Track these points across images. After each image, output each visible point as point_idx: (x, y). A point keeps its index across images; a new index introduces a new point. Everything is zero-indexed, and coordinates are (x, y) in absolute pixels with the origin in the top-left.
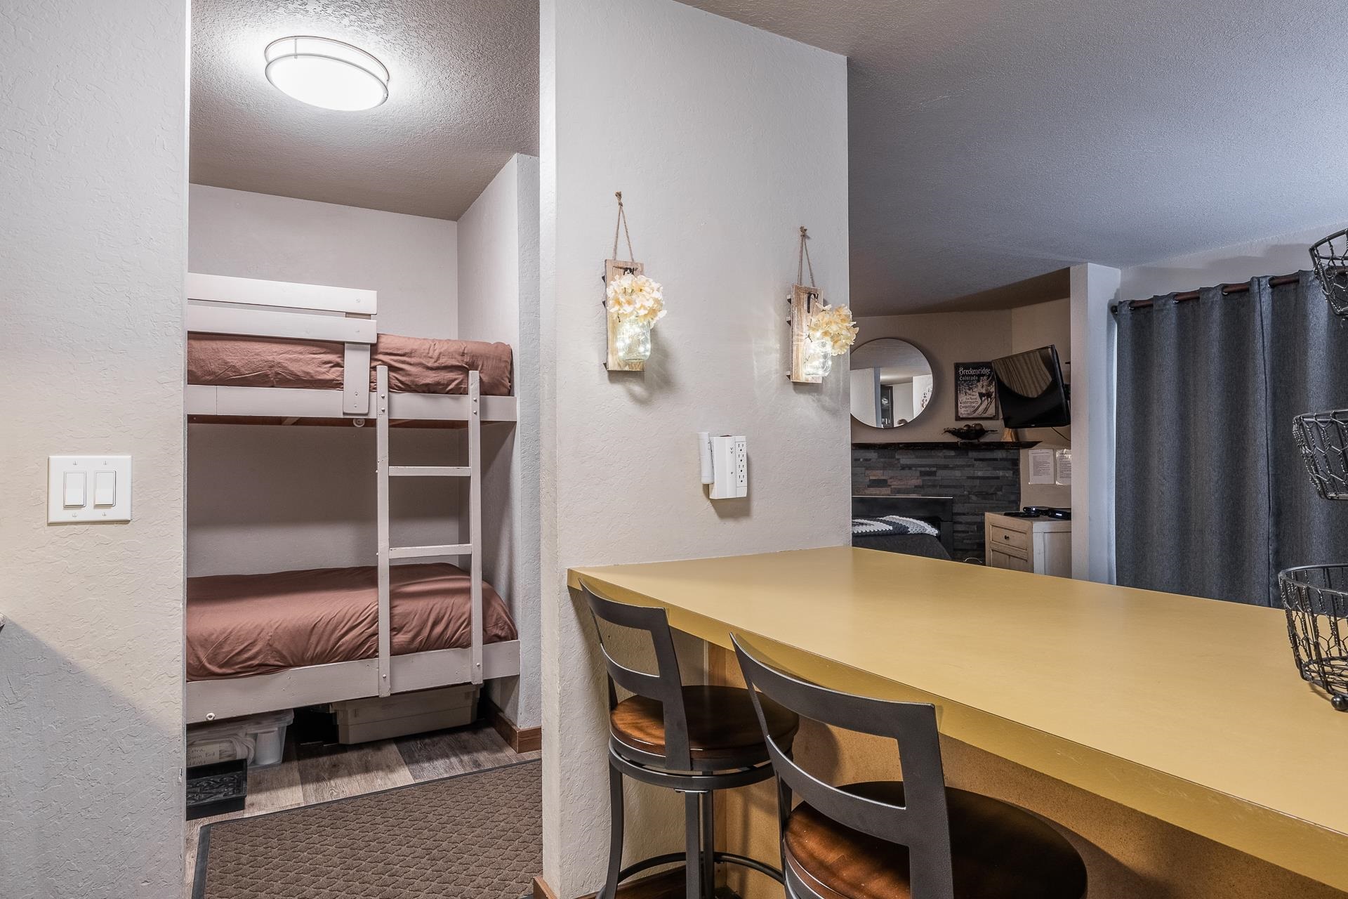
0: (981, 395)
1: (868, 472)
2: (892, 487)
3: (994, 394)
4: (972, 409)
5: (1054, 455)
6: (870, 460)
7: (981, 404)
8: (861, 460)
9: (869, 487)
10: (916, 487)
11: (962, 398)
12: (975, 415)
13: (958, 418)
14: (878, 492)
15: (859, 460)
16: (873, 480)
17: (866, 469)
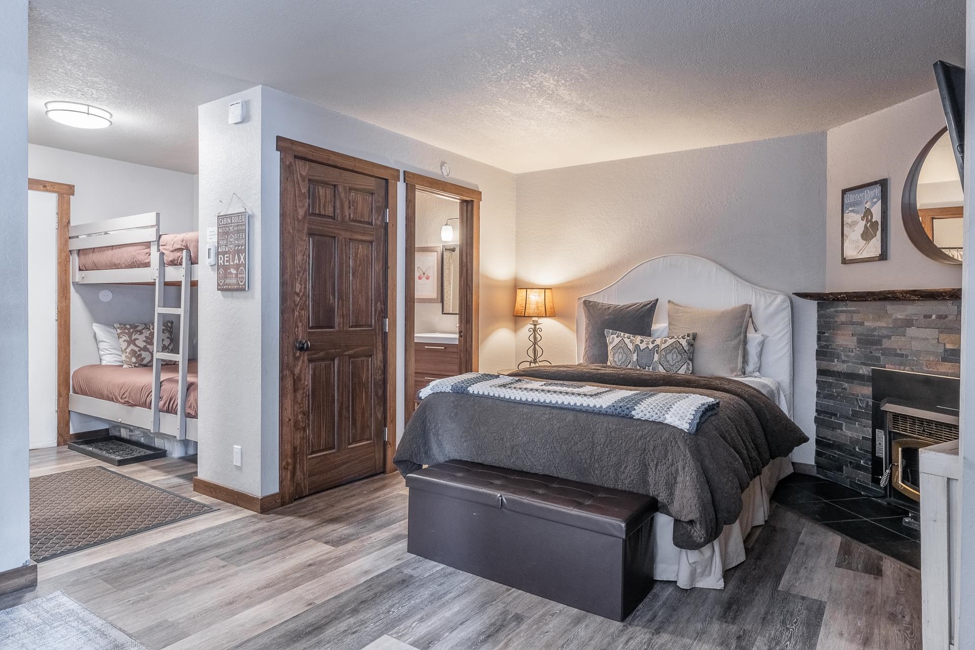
1: (943, 337)
6: (946, 317)
8: (934, 317)
9: (944, 360)
15: (930, 316)
16: (951, 349)
17: (941, 332)
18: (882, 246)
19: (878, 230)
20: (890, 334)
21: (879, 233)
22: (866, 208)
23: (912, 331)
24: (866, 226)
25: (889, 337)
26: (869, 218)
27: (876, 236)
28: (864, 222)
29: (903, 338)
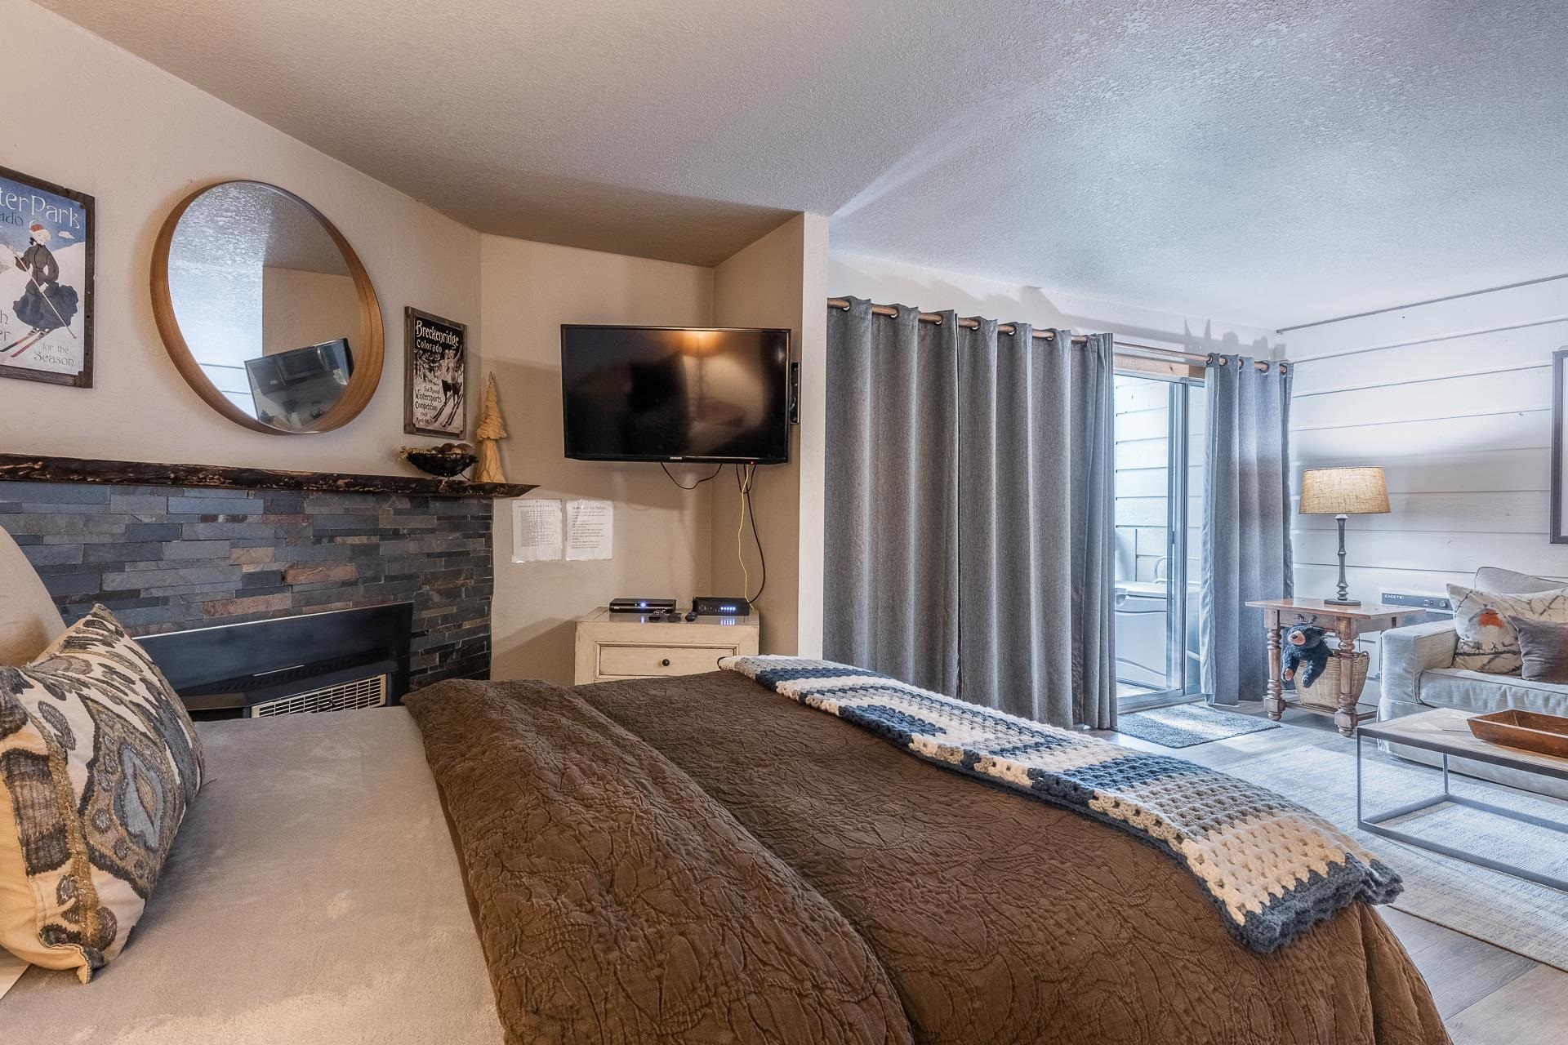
0: (447, 387)
1: (237, 553)
2: (296, 589)
3: (462, 387)
4: (434, 413)
5: (564, 511)
6: (245, 518)
7: (445, 403)
8: (221, 518)
9: (241, 594)
10: (344, 584)
11: (420, 386)
12: (436, 426)
13: (410, 428)
14: (262, 608)
15: (214, 518)
16: (250, 574)
17: (233, 546)
18: (86, 354)
19: (75, 311)
20: (123, 558)
21: (78, 320)
22: (32, 240)
23: (174, 550)
24: (32, 288)
25: (119, 567)
26: (46, 270)
27: (68, 324)
28: (27, 276)
29: (152, 565)
